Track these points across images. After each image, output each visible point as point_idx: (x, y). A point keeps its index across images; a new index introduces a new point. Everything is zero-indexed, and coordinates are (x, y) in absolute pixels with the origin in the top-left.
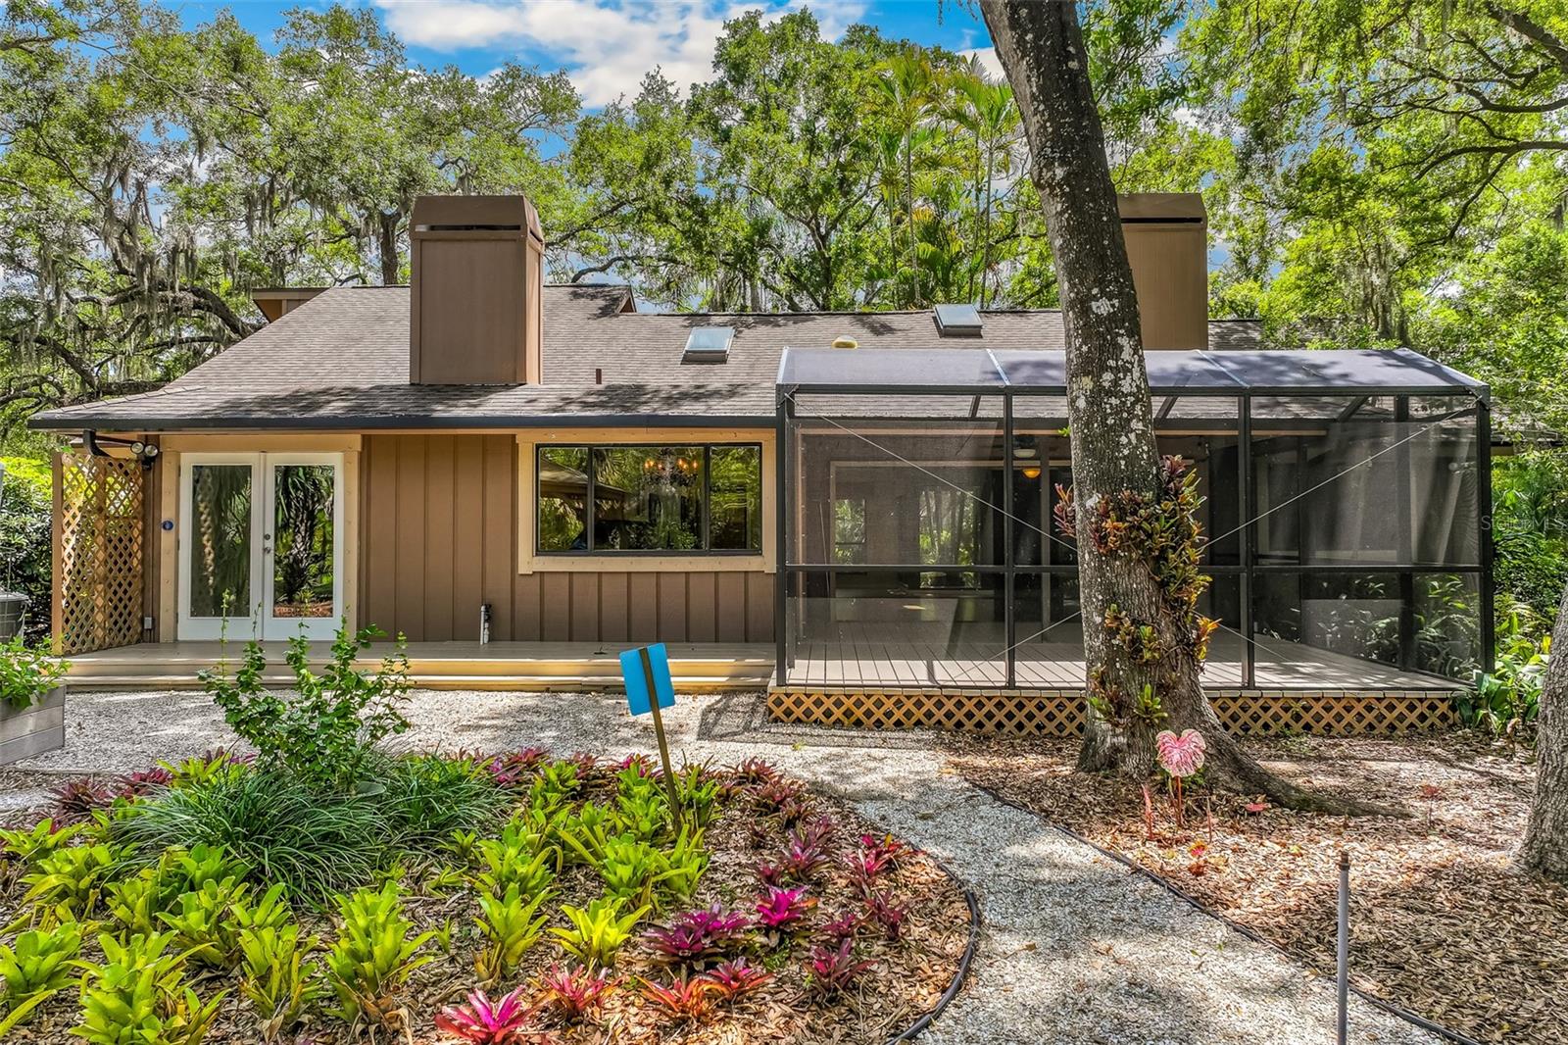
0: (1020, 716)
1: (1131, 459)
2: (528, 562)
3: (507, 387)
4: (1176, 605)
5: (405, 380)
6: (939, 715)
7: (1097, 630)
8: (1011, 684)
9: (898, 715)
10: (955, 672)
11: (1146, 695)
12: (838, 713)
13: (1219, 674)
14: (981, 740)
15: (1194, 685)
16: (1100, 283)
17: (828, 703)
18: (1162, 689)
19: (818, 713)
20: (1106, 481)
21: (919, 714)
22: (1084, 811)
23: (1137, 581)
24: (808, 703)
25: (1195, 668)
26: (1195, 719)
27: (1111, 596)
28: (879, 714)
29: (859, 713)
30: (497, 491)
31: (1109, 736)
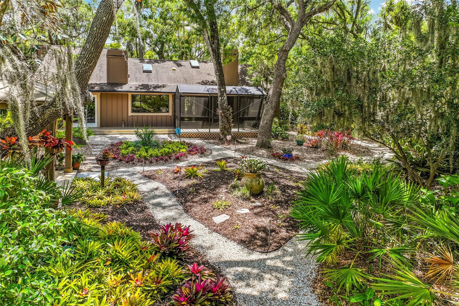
0: (211, 136)
1: (225, 107)
2: (130, 114)
3: (125, 84)
4: (229, 122)
5: (106, 82)
6: (201, 136)
7: (221, 125)
8: (210, 132)
9: (195, 136)
10: (201, 130)
11: (226, 132)
12: (188, 136)
13: (234, 130)
14: (206, 139)
15: (231, 131)
16: (222, 87)
17: (186, 135)
18: (227, 132)
19: (185, 136)
20: (222, 109)
21: (198, 136)
22: (219, 144)
23: (225, 120)
24: (184, 135)
25: (231, 130)
26: (231, 134)
27: (223, 122)
28: (193, 136)
29: (190, 136)
30: (125, 102)
31: (222, 137)
